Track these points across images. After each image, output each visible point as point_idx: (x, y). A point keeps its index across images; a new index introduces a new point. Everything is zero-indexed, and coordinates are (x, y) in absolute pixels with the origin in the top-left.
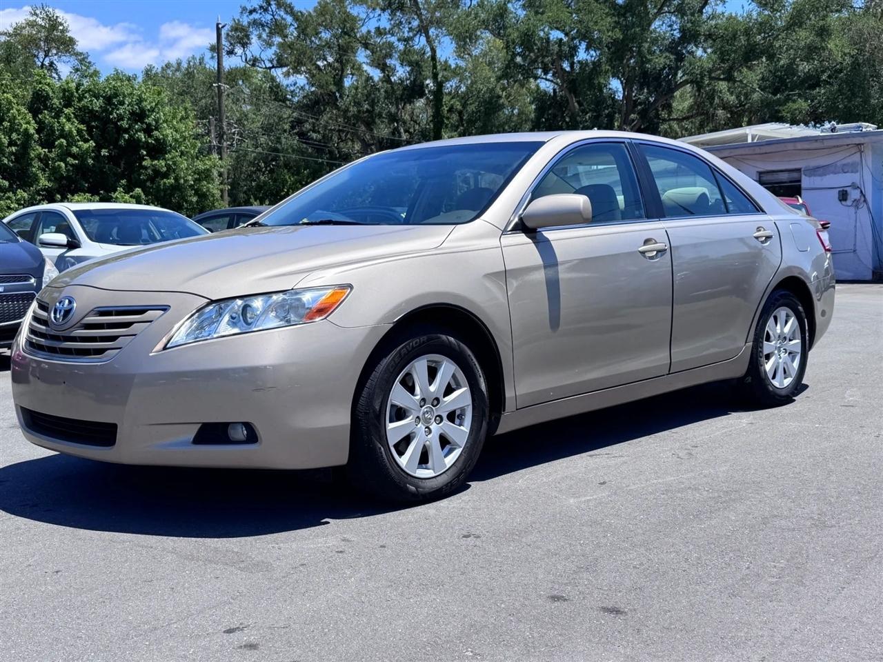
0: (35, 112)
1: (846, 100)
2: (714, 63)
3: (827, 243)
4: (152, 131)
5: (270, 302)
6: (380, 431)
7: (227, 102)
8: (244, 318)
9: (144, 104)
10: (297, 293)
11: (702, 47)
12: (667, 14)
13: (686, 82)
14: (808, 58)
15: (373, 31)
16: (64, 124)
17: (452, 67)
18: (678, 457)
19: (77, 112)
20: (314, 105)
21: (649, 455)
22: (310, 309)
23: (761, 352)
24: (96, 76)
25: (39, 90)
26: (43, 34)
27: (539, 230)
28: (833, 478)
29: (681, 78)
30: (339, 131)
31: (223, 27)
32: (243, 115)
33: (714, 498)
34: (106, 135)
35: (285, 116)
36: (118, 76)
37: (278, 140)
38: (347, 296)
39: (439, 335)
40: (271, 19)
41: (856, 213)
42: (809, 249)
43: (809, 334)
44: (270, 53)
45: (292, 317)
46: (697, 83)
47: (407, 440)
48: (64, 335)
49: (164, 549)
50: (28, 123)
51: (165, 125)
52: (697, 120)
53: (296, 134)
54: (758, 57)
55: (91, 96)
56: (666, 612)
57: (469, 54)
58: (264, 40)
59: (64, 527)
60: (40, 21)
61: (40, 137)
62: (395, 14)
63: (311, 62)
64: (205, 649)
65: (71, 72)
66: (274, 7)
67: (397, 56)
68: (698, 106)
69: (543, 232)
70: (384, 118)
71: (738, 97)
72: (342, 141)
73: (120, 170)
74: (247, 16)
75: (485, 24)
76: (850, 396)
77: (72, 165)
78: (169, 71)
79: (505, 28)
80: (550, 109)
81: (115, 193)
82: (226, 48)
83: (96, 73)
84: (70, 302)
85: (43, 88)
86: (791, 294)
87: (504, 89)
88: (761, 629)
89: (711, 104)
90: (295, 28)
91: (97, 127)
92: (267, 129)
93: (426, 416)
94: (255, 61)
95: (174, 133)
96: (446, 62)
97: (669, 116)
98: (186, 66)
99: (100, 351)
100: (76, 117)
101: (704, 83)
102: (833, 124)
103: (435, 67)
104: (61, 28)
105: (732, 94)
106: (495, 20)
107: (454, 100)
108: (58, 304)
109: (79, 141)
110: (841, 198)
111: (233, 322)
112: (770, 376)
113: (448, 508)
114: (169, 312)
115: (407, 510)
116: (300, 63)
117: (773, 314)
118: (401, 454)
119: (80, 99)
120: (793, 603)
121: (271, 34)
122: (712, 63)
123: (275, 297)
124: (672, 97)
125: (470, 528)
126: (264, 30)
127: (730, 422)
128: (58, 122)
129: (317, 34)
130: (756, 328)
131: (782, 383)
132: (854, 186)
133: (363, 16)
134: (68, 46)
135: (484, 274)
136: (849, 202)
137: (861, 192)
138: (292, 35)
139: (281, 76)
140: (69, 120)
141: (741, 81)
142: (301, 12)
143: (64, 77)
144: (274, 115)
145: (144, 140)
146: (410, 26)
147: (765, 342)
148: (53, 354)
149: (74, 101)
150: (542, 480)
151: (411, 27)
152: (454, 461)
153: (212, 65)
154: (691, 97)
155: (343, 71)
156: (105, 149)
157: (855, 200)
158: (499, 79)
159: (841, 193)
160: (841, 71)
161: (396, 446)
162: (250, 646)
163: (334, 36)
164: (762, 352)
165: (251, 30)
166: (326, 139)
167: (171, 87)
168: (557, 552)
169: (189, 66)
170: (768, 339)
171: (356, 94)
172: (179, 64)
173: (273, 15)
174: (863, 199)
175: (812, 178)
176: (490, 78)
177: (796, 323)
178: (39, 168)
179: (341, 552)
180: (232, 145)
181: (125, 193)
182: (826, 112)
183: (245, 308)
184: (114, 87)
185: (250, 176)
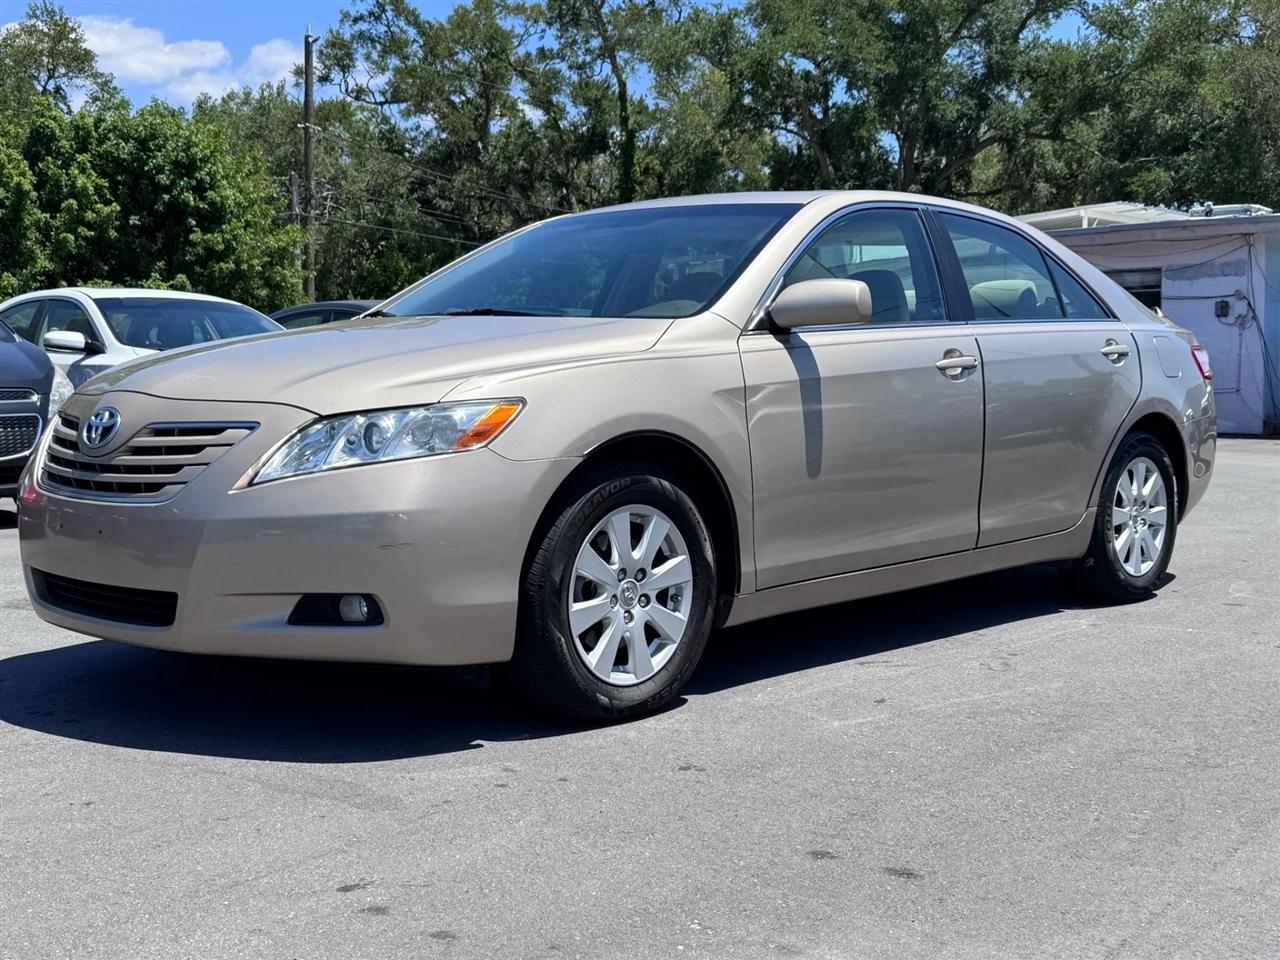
0: (33, 158)
1: (1226, 171)
2: (1034, 112)
3: (1206, 368)
4: (206, 190)
5: (406, 419)
6: (560, 614)
7: (317, 152)
8: (368, 443)
9: (194, 150)
10: (445, 409)
11: (1017, 90)
12: (968, 40)
13: (990, 141)
14: (1171, 109)
15: (534, 52)
16: (75, 177)
17: (650, 109)
18: (990, 669)
19: (95, 160)
20: (445, 160)
21: (946, 665)
22: (464, 431)
23: (1108, 521)
24: (124, 108)
25: (40, 126)
26: (45, 45)
27: (793, 330)
28: (1217, 701)
29: (985, 133)
30: (481, 199)
31: (314, 41)
32: (339, 172)
33: (1044, 724)
34: (138, 195)
35: (402, 174)
36: (158, 110)
37: (391, 210)
38: (518, 415)
39: (648, 477)
40: (386, 32)
41: (1241, 335)
42: (1180, 374)
43: (1178, 499)
44: (381, 81)
45: (437, 443)
46: (1009, 142)
47: (598, 629)
48: (101, 463)
49: (243, 777)
50: (23, 174)
51: (225, 182)
52: (1007, 197)
53: (418, 200)
54: (1097, 106)
55: (116, 137)
56: (980, 877)
57: (675, 91)
58: (374, 63)
59: (94, 744)
60: (41, 26)
61: (40, 195)
62: (567, 30)
63: (441, 96)
64: (311, 912)
65: (87, 102)
66: (390, 14)
67: (568, 91)
68: (1010, 176)
69: (800, 334)
70: (546, 180)
71: (1068, 164)
72: (485, 213)
73: (156, 248)
74: (350, 26)
75: (699, 48)
76: (1237, 591)
77: (86, 238)
78: (232, 104)
79: (729, 53)
80: (792, 174)
81: (147, 280)
82: (317, 72)
83: (124, 104)
84: (112, 415)
85: (46, 123)
86: (1155, 439)
87: (725, 143)
88: (1119, 902)
89: (1028, 173)
90: (421, 46)
91: (124, 183)
92: (375, 194)
93: (627, 594)
94: (360, 93)
95: (238, 194)
96: (641, 101)
97: (967, 189)
98: (258, 97)
99: (156, 487)
100: (94, 167)
101: (1018, 142)
102: (1209, 205)
103: (624, 108)
104: (73, 36)
105: (1059, 159)
106: (714, 41)
107: (651, 157)
108: (93, 418)
109: (96, 202)
110: (1219, 313)
111: (351, 448)
112: (1122, 558)
113: (655, 729)
114: (258, 432)
115: (595, 731)
116: (426, 98)
117: (1128, 467)
118: (589, 649)
119: (101, 142)
120: (1165, 868)
121: (385, 53)
122: (1030, 113)
123: (412, 413)
124: (972, 162)
125: (689, 758)
126: (375, 47)
127: (1063, 622)
128: (67, 174)
129: (451, 55)
130: (1103, 486)
131: (1138, 569)
132: (1239, 296)
133: (519, 30)
134: (83, 62)
135: (713, 390)
136: (1231, 319)
137: (1249, 304)
138: (415, 55)
139: (398, 116)
140: (83, 171)
141: (1072, 141)
142: (428, 23)
143: (76, 109)
144: (385, 172)
145: (192, 203)
146: (587, 47)
147: (1115, 508)
148: (85, 491)
149: (91, 144)
150: (792, 695)
151: (589, 49)
152: (664, 662)
153: (295, 95)
154: (999, 162)
155: (488, 111)
156: (135, 215)
157: (1240, 316)
158: (720, 126)
159: (1219, 305)
160: (1219, 129)
161: (582, 637)
162: (377, 909)
163: (477, 58)
164: (1110, 522)
165: (355, 46)
166: (461, 209)
167: (235, 126)
168: (818, 793)
169: (263, 98)
170: (1120, 503)
171: (507, 145)
172: (247, 95)
173: (388, 26)
174: (1251, 314)
175: (1177, 282)
176: (705, 125)
177: (1161, 482)
178: (37, 241)
179: (502, 786)
180: (322, 214)
181: (162, 281)
182: (1197, 189)
183: (370, 428)
184: (151, 124)
185: (348, 261)
